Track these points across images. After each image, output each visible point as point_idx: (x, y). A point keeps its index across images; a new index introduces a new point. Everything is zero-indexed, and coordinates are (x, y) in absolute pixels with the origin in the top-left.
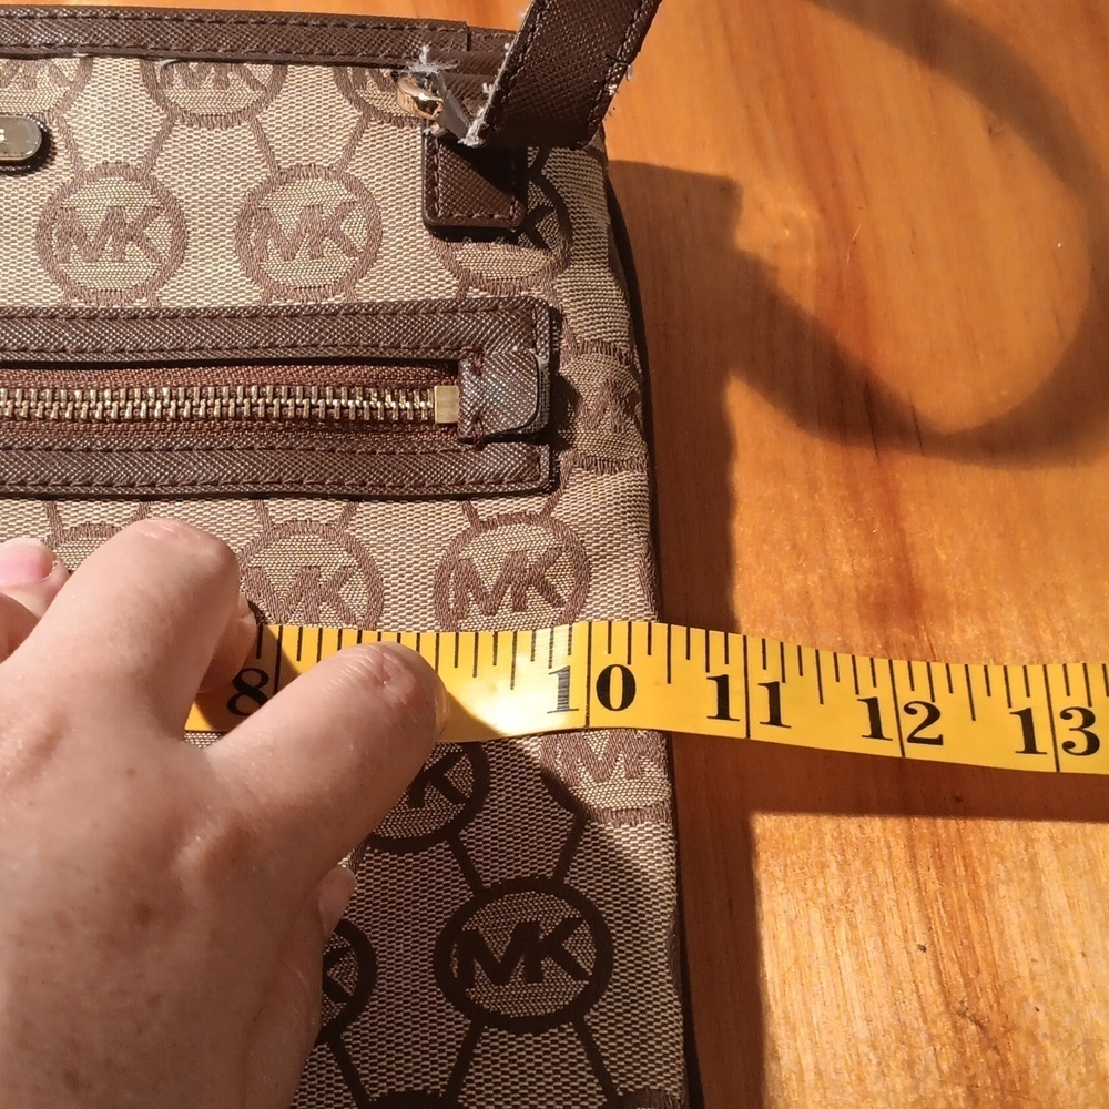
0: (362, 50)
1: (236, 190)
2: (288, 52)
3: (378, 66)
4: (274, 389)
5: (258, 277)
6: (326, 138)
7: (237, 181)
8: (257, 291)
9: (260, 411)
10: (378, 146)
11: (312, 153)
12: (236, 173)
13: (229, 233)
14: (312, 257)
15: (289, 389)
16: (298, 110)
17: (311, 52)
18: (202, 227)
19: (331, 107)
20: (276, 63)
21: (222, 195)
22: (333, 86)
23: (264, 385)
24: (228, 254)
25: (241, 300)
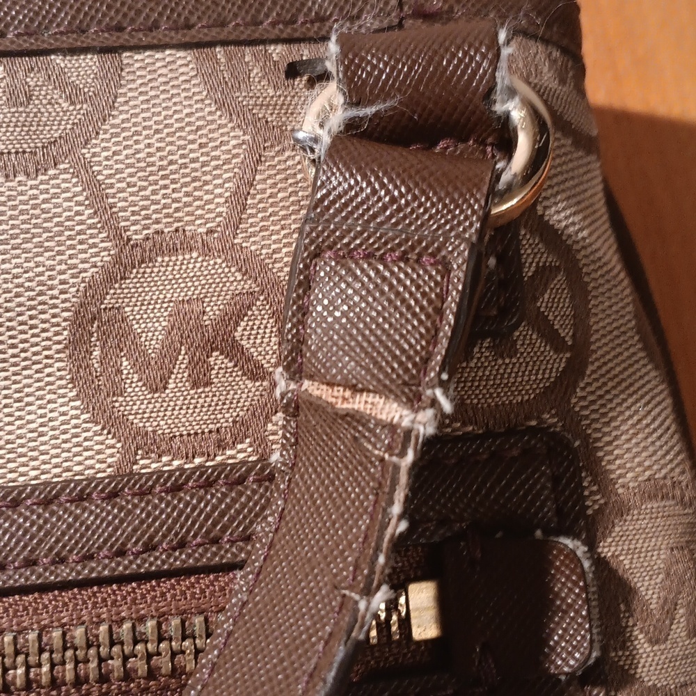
0: (236, 15)
1: (63, 282)
2: (120, 29)
3: (263, 42)
4: (159, 625)
5: (112, 422)
6: (197, 184)
7: (64, 267)
8: (113, 447)
9: (140, 666)
10: (280, 195)
11: (177, 210)
12: (60, 253)
13: (58, 352)
14: (195, 385)
15: (183, 622)
16: (147, 137)
17: (156, 25)
18: (13, 346)
19: (199, 128)
20: (104, 50)
21: (41, 294)
22: (198, 88)
23: (142, 619)
24: (60, 387)
25: (88, 462)
